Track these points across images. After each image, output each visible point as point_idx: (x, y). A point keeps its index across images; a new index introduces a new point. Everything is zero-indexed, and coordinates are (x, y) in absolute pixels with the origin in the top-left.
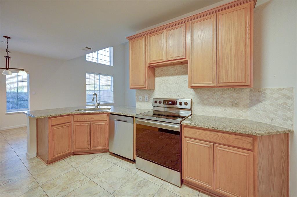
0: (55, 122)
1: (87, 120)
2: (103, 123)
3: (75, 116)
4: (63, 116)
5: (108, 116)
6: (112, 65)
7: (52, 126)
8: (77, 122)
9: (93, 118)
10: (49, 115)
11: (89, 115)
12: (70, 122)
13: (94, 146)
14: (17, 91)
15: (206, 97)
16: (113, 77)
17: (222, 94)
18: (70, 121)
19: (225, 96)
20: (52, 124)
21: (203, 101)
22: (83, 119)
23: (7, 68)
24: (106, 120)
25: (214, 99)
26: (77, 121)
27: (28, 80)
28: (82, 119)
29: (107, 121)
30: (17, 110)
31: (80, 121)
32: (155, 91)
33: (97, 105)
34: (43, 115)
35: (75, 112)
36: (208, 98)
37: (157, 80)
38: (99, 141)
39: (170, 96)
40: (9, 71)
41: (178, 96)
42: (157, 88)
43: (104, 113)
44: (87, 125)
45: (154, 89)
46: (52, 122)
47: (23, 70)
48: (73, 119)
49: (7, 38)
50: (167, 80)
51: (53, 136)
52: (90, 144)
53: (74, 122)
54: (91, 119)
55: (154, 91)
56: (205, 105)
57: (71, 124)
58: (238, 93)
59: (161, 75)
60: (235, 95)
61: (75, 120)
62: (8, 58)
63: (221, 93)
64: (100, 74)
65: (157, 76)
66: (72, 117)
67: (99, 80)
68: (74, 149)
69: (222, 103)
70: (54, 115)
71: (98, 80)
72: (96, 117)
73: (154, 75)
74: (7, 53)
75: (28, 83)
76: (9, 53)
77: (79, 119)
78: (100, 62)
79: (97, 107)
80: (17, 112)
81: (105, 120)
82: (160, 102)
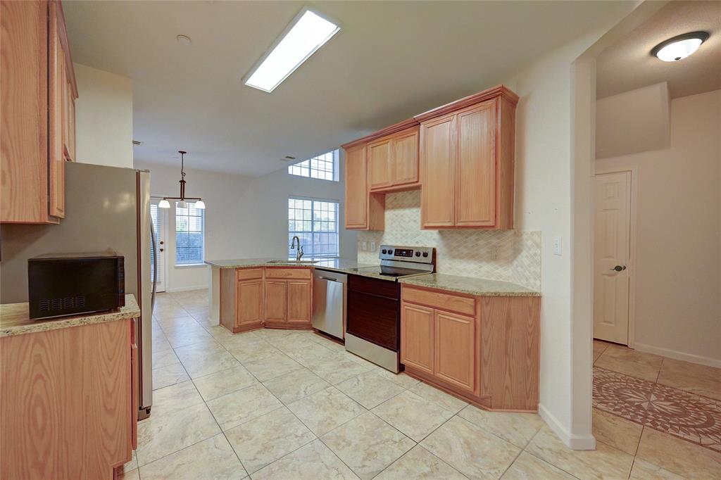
0: (243, 275)
1: (282, 277)
2: (305, 283)
3: (267, 270)
4: (251, 268)
5: (312, 271)
6: (337, 179)
7: (239, 280)
8: (270, 278)
9: (291, 274)
10: (237, 264)
11: (285, 269)
12: (261, 278)
13: (292, 317)
14: (189, 231)
15: (455, 244)
16: (338, 205)
17: (477, 240)
19: (481, 242)
21: (452, 251)
23: (182, 198)
25: (466, 247)
26: (270, 276)
27: (202, 215)
28: (277, 274)
30: (188, 262)
31: (273, 278)
32: (385, 234)
33: (299, 256)
34: (229, 265)
35: (266, 264)
36: (458, 246)
37: (389, 215)
38: (299, 309)
39: (406, 242)
40: (185, 203)
41: (417, 243)
42: (387, 228)
43: (306, 267)
44: (283, 284)
45: (383, 231)
46: (240, 276)
47: (200, 199)
48: (265, 274)
49: (183, 153)
50: (402, 216)
52: (286, 313)
53: (267, 278)
54: (288, 275)
55: (383, 233)
56: (454, 257)
57: (262, 281)
58: (498, 238)
59: (395, 207)
60: (494, 241)
61: (267, 276)
62: (183, 182)
63: (477, 238)
64: (313, 199)
65: (389, 209)
66: (263, 271)
67: (313, 210)
68: (266, 317)
69: (477, 254)
70: (241, 265)
71: (310, 211)
72: (295, 273)
73: (384, 207)
74: (182, 175)
75: (202, 219)
76: (184, 176)
77: (272, 274)
78: (314, 175)
79: (298, 258)
80: (187, 265)
81: (308, 278)
82: (390, 252)
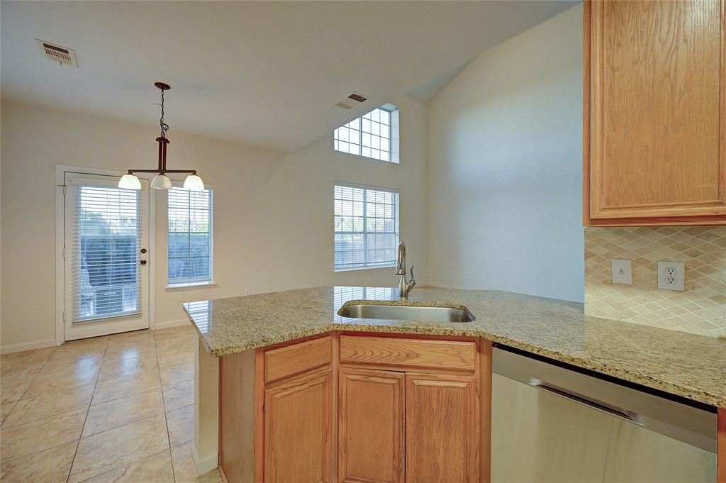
1: (390, 362)
2: (460, 383)
3: (344, 339)
4: (302, 339)
5: (479, 350)
6: (396, 160)
7: (268, 384)
8: (354, 363)
9: (418, 356)
11: (397, 340)
12: (329, 364)
14: (189, 232)
16: (397, 196)
18: (327, 361)
20: (270, 378)
22: (377, 353)
23: (162, 170)
24: (472, 367)
26: (352, 359)
27: (210, 207)
28: (373, 354)
29: (473, 372)
30: (187, 280)
31: (362, 363)
33: (405, 288)
40: (167, 179)
43: (462, 338)
44: (394, 385)
46: (270, 370)
47: (194, 173)
48: (337, 351)
49: (163, 87)
51: (271, 427)
52: (402, 470)
53: (342, 363)
54: (408, 356)
57: (332, 371)
61: (344, 357)
62: (163, 141)
64: (365, 186)
66: (335, 343)
67: (365, 203)
70: (275, 337)
71: (362, 204)
74: (163, 128)
75: (210, 213)
76: (166, 130)
77: (360, 353)
78: (366, 153)
79: (404, 295)
80: (187, 285)
81: (467, 367)
